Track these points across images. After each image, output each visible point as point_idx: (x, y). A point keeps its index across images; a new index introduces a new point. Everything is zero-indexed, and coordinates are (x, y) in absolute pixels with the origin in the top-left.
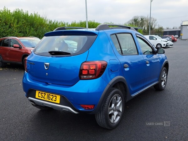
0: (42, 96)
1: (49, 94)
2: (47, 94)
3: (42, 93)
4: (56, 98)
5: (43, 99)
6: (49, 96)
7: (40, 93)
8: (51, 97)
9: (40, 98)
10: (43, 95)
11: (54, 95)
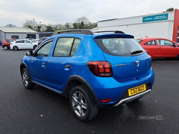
0: (134, 92)
1: (139, 87)
2: (137, 88)
3: (133, 89)
4: (144, 88)
5: (135, 93)
6: (140, 88)
7: (132, 90)
8: (141, 88)
9: (133, 94)
10: (135, 90)
11: (142, 86)
